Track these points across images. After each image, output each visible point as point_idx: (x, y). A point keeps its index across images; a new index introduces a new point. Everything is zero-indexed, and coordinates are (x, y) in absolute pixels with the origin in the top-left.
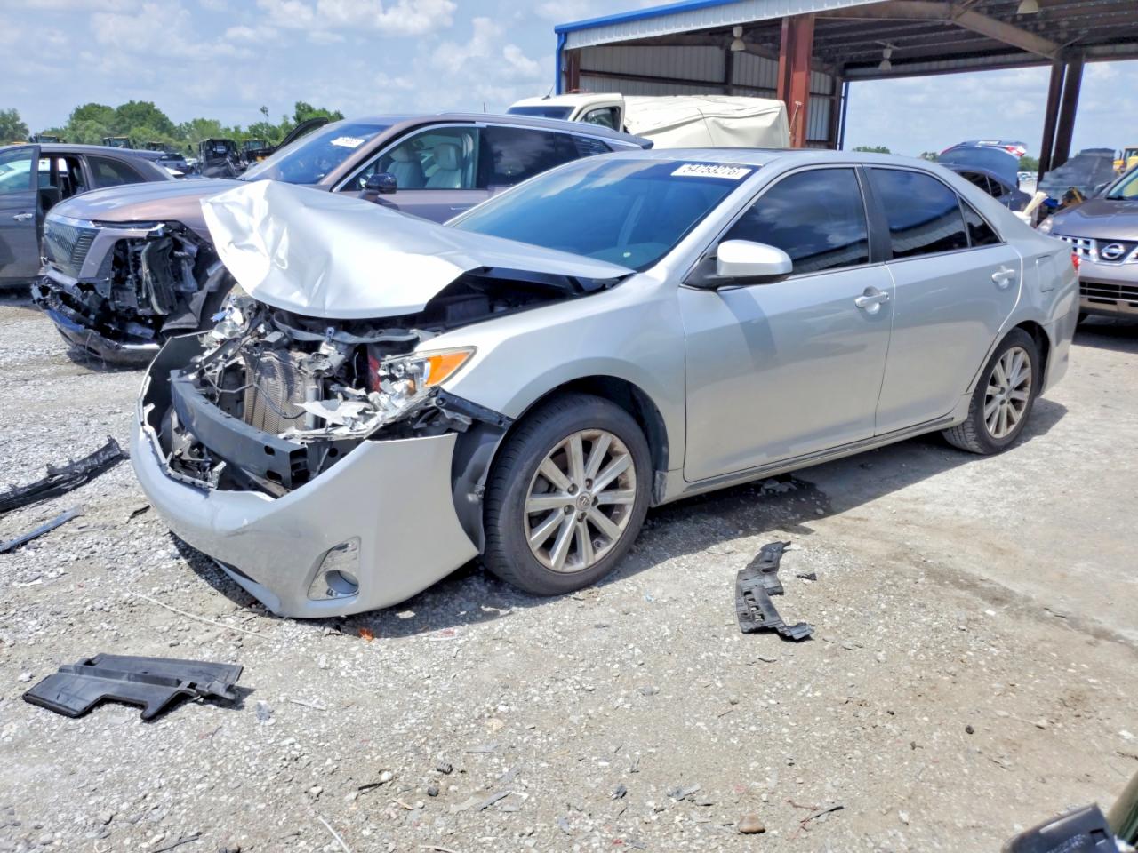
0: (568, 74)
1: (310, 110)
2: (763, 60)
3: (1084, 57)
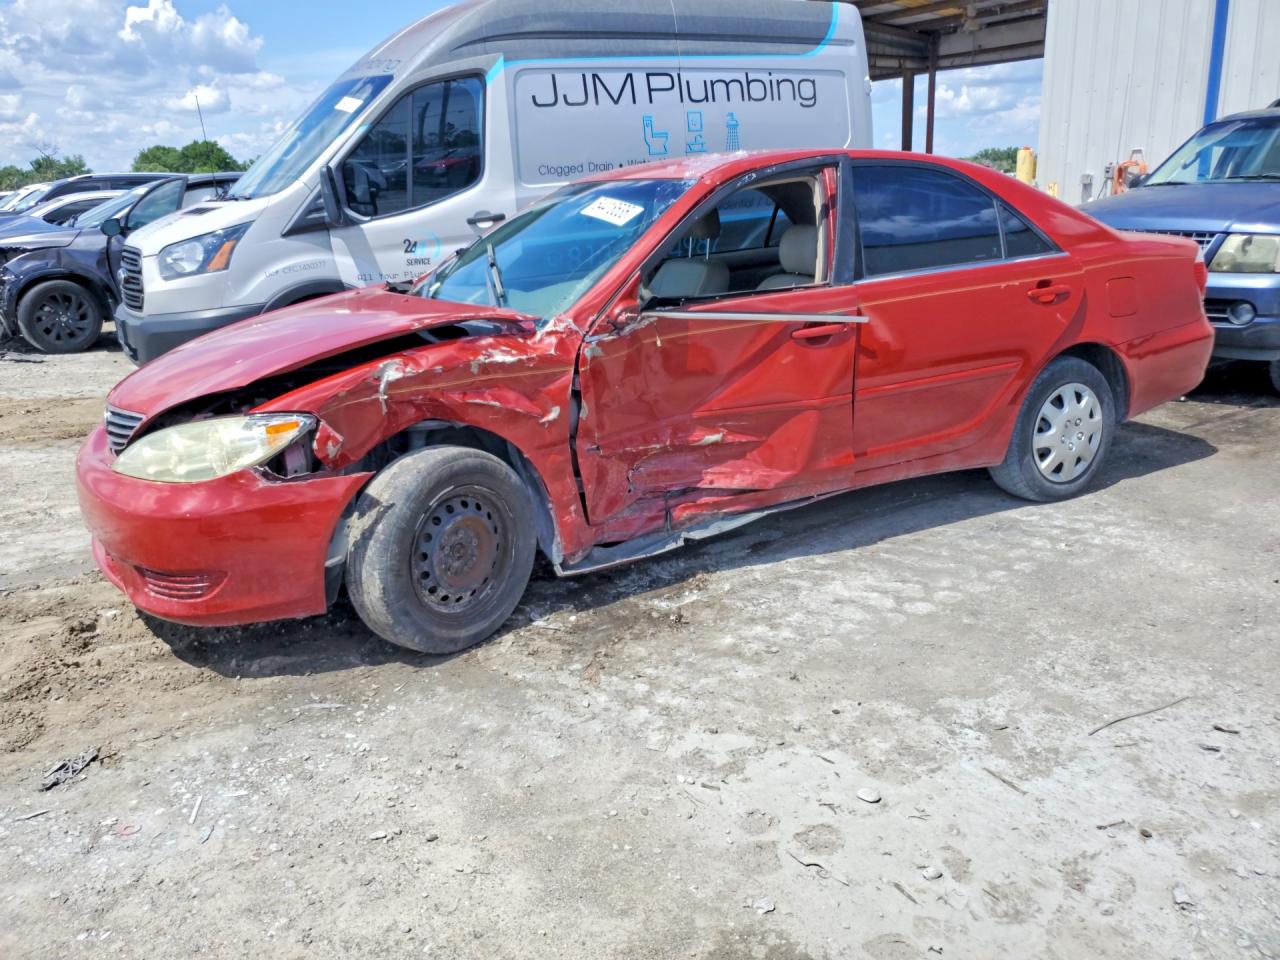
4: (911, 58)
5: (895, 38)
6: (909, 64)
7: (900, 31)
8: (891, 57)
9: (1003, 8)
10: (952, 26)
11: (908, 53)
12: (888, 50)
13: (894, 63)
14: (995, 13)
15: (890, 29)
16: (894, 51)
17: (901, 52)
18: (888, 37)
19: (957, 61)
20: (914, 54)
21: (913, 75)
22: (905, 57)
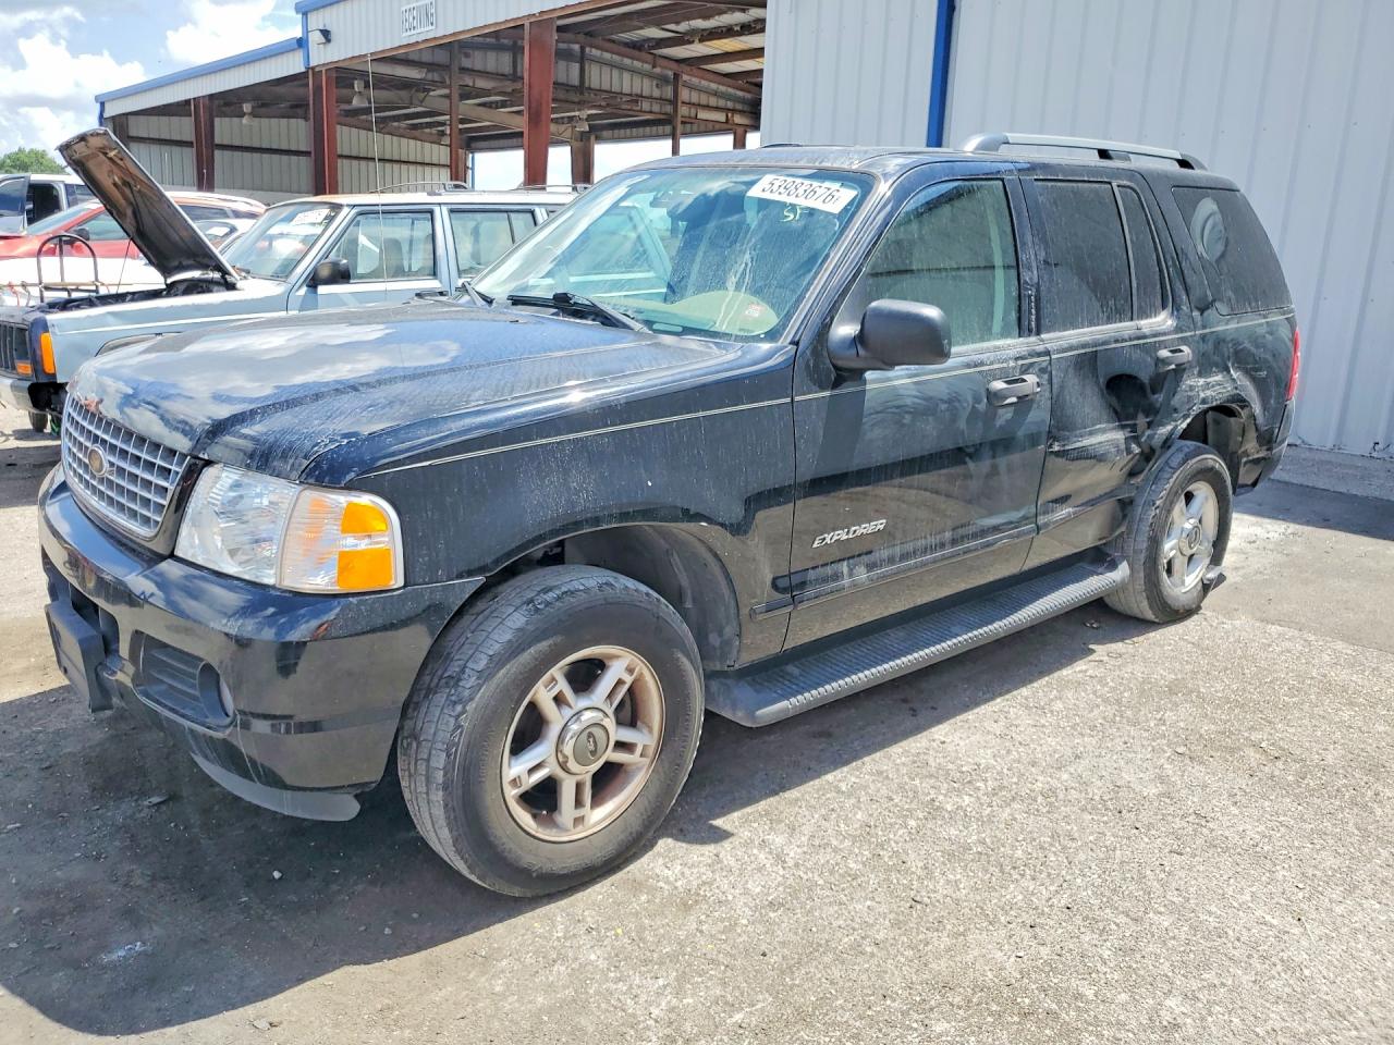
4: (741, 112)
6: (738, 119)
8: (717, 109)
11: (739, 107)
12: (713, 101)
13: (721, 117)
16: (722, 103)
17: (730, 105)
18: (713, 86)
20: (746, 108)
21: (746, 132)
22: (734, 111)
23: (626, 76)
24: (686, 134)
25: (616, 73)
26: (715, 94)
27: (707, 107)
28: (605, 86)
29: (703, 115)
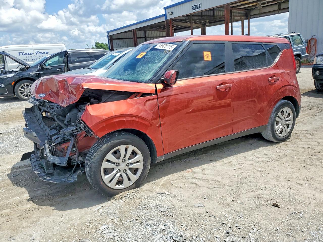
0: (110, 40)
1: (99, 43)
2: (154, 32)
3: (206, 26)
5: (240, 11)
6: (243, 18)
7: (240, 10)
8: (239, 16)
9: (268, 2)
10: (254, 8)
11: (243, 15)
12: (238, 15)
13: (239, 18)
14: (266, 4)
15: (238, 9)
16: (240, 15)
17: (241, 15)
18: (238, 11)
19: (255, 16)
20: (244, 15)
21: (244, 20)
22: (242, 16)
23: (221, 12)
24: (234, 22)
25: (219, 12)
26: (238, 13)
27: (237, 16)
28: (219, 15)
29: (236, 18)
